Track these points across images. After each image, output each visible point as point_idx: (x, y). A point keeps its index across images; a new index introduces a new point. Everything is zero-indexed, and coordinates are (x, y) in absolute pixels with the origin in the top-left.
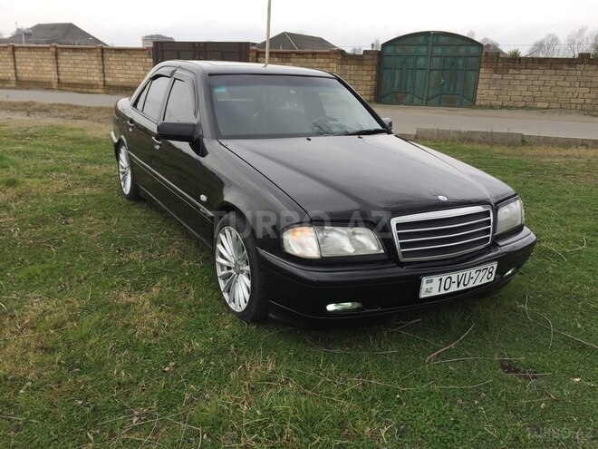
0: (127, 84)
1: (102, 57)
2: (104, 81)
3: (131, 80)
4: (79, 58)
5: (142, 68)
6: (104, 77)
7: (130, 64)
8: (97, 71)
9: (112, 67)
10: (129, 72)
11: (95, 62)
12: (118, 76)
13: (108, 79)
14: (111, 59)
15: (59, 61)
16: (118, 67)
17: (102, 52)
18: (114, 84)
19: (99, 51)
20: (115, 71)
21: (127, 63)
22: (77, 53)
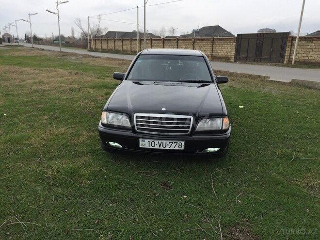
0: (222, 56)
1: (213, 43)
2: (212, 55)
3: (224, 54)
4: (203, 43)
5: (230, 48)
6: (212, 52)
7: (225, 46)
8: (209, 49)
9: (217, 48)
10: (224, 50)
11: (210, 46)
12: (218, 52)
13: (214, 53)
14: (217, 44)
15: (195, 45)
16: (219, 48)
17: (213, 41)
18: (216, 56)
19: (212, 40)
20: (218, 50)
21: (224, 46)
22: (203, 41)
